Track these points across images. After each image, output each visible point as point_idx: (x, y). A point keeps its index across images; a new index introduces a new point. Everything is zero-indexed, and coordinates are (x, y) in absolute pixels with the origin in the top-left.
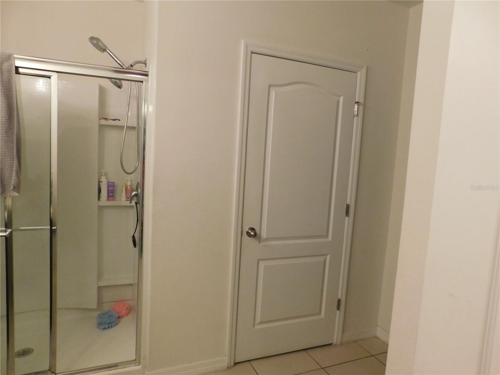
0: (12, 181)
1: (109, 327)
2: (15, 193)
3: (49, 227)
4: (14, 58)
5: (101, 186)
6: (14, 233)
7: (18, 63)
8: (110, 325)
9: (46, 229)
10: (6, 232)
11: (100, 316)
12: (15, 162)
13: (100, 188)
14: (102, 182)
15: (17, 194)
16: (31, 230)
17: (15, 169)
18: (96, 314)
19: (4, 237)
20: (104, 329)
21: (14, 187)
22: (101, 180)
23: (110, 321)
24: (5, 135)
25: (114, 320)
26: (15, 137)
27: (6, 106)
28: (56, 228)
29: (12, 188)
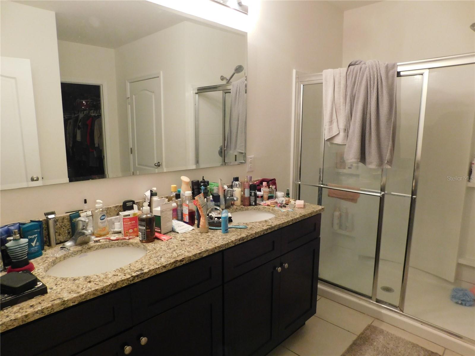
0: (387, 157)
1: (461, 304)
2: (389, 166)
3: (411, 196)
4: (397, 66)
5: (472, 168)
6: (386, 196)
7: (399, 69)
8: (464, 303)
9: (408, 197)
10: (380, 193)
11: (454, 290)
12: (391, 143)
13: (471, 169)
14: (474, 164)
15: (390, 167)
16: (398, 195)
17: (389, 148)
18: (452, 287)
19: (379, 197)
20: (457, 303)
21: (387, 161)
22: (473, 162)
23: (464, 298)
24: (386, 124)
25: (469, 299)
26: (392, 125)
27: (388, 102)
28: (416, 197)
29: (386, 162)
